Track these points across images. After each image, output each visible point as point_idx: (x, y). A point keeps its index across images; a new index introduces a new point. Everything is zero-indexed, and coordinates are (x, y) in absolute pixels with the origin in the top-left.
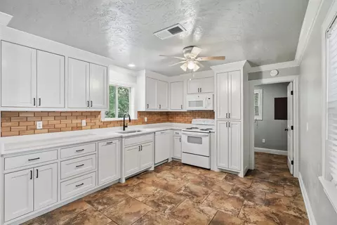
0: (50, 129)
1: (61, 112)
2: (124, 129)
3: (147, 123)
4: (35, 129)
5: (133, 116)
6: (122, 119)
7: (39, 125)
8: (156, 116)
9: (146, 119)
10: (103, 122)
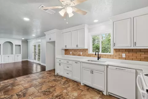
0: (73, 54)
2: (98, 60)
4: (70, 54)
9: (124, 55)
10: (89, 54)
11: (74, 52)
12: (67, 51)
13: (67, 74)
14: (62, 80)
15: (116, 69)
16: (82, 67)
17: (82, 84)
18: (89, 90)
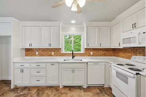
0: (41, 55)
1: (44, 49)
2: (73, 58)
3: (92, 56)
4: (36, 55)
5: (82, 51)
6: (72, 52)
7: (37, 53)
8: (101, 51)
9: (92, 53)
10: (62, 54)
11: (42, 52)
12: (29, 51)
13: (38, 82)
14: (31, 92)
15: (94, 64)
16: (61, 68)
17: (61, 87)
18: (71, 89)
